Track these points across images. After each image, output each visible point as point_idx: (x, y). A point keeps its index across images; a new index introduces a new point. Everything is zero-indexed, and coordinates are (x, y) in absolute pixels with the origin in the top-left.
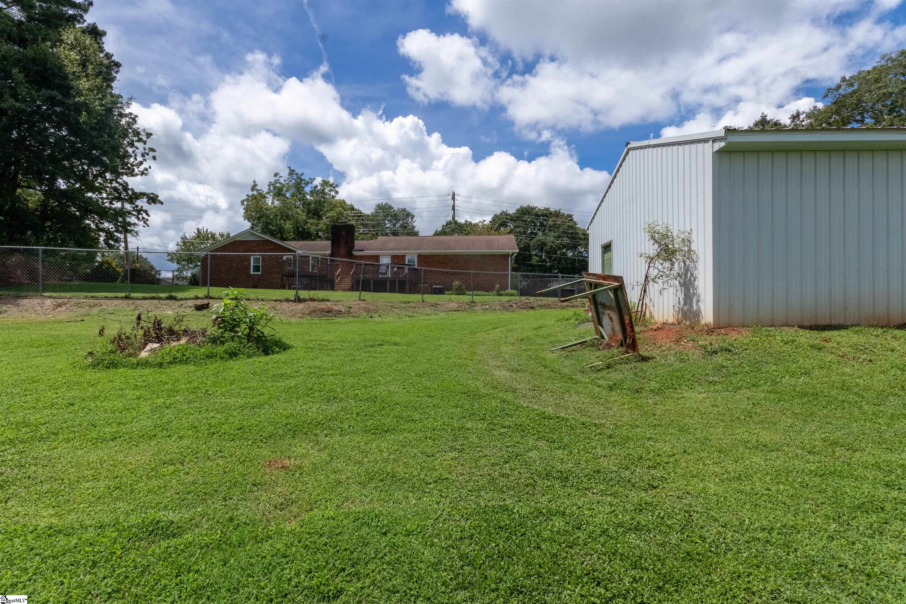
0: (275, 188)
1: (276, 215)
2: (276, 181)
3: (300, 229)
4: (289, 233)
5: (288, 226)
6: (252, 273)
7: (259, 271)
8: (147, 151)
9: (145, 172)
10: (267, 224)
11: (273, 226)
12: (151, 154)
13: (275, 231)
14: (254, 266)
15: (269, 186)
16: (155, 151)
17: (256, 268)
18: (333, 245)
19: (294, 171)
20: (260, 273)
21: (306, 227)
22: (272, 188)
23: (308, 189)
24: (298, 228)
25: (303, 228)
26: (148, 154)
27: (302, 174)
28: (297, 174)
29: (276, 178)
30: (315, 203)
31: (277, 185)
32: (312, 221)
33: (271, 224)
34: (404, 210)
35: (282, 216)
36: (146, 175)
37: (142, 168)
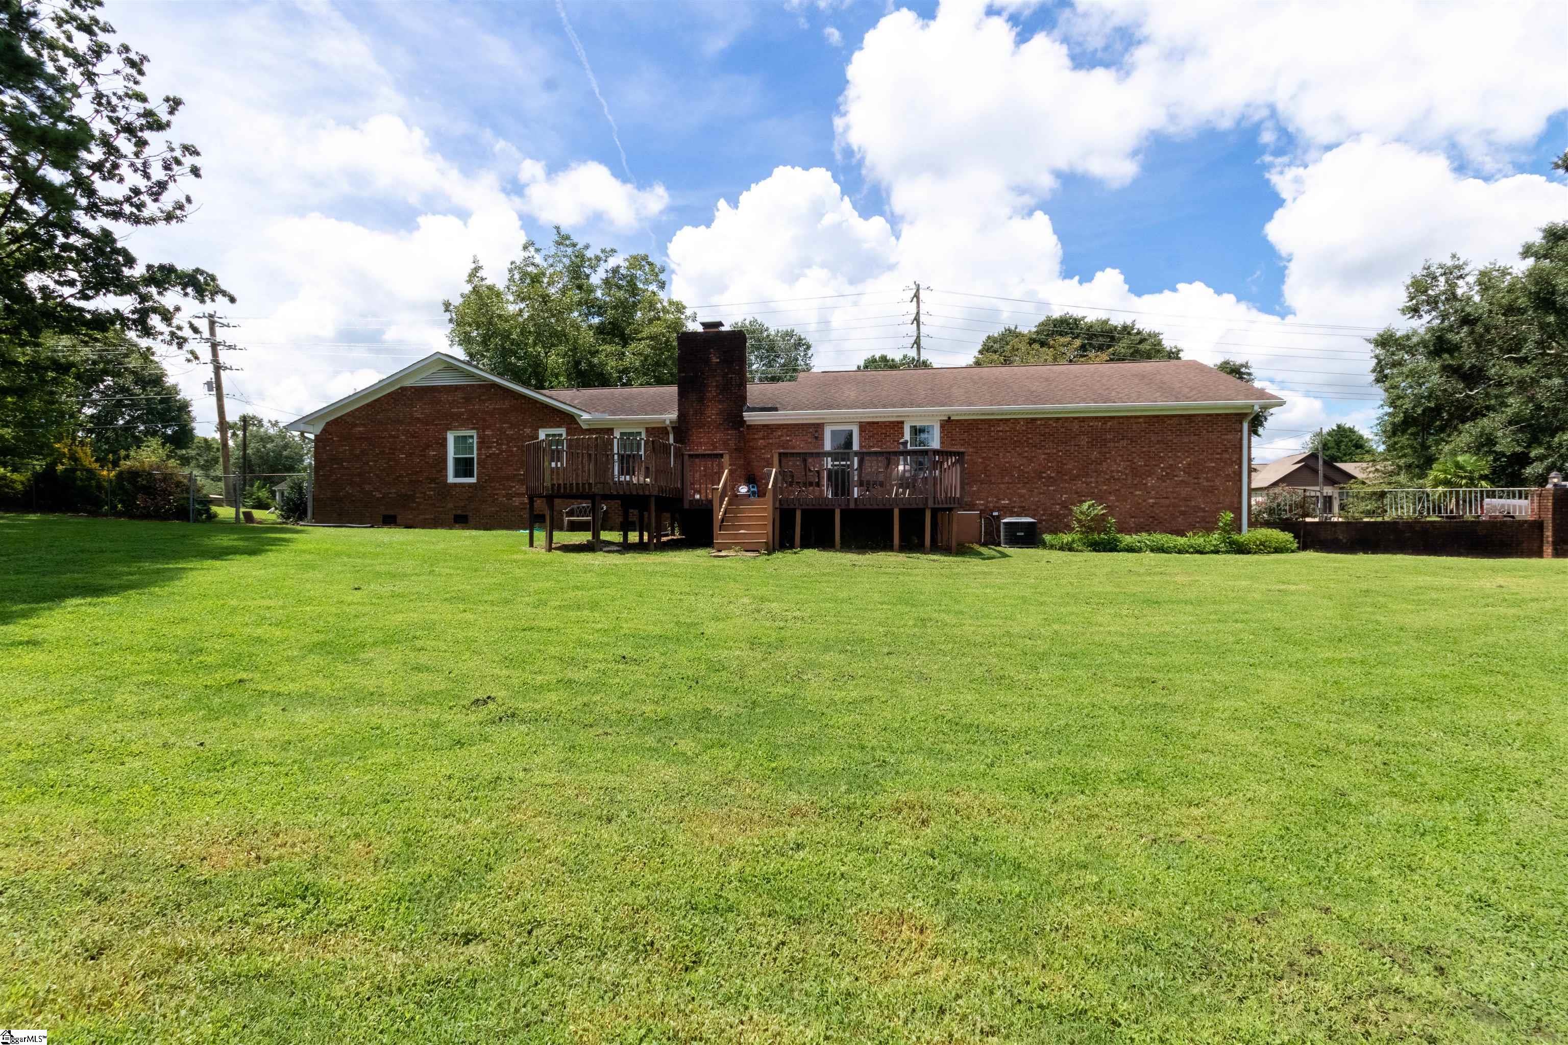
0: (525, 274)
1: (524, 332)
2: (528, 261)
3: (583, 366)
4: (557, 376)
5: (554, 359)
6: (451, 479)
7: (472, 476)
8: (178, 153)
9: (178, 212)
10: (505, 353)
11: (519, 359)
12: (188, 160)
13: (525, 370)
14: (457, 461)
15: (510, 271)
16: (197, 154)
17: (464, 467)
18: (681, 394)
19: (568, 238)
20: (473, 480)
21: (596, 361)
22: (517, 276)
23: (596, 278)
24: (577, 363)
25: (590, 364)
26: (178, 162)
27: (587, 247)
28: (574, 245)
29: (527, 254)
30: (615, 308)
31: (530, 269)
32: (608, 348)
33: (515, 353)
34: (789, 334)
35: (539, 335)
36: (180, 220)
37: (168, 200)
